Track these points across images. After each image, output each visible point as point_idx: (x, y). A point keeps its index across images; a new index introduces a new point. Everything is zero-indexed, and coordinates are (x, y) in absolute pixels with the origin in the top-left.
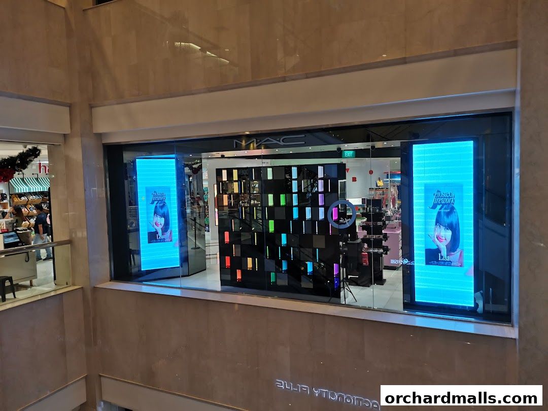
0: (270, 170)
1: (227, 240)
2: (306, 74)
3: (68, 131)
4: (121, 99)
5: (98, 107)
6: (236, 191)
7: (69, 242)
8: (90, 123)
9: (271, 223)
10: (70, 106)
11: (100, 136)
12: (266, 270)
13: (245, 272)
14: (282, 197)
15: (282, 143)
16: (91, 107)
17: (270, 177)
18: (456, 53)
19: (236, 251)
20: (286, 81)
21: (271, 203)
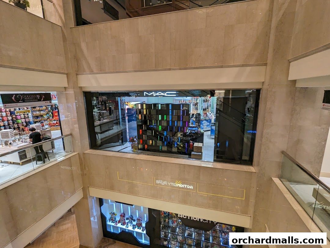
0: (160, 105)
1: (141, 133)
2: (180, 68)
3: (67, 86)
4: (92, 72)
5: (80, 75)
6: (145, 113)
7: (71, 134)
8: (76, 82)
9: (160, 127)
10: (67, 74)
11: (81, 88)
12: (158, 145)
13: (148, 146)
14: (165, 116)
15: (166, 95)
16: (77, 75)
17: (160, 108)
18: (243, 66)
19: (144, 137)
20: (171, 70)
21: (160, 118)
